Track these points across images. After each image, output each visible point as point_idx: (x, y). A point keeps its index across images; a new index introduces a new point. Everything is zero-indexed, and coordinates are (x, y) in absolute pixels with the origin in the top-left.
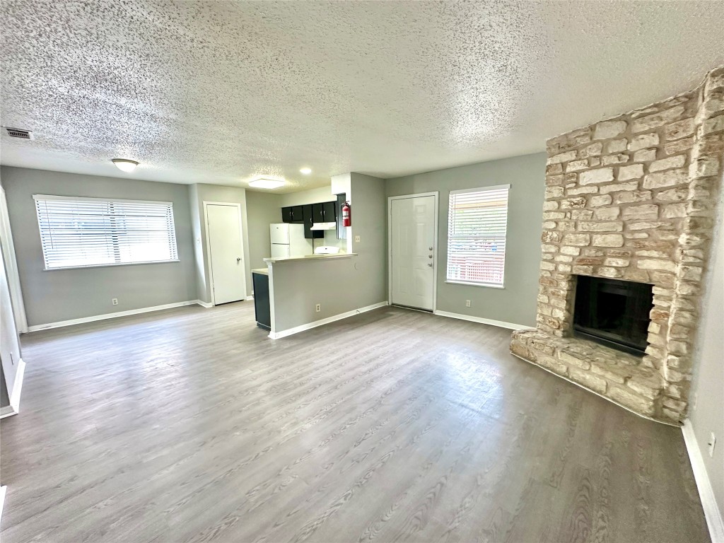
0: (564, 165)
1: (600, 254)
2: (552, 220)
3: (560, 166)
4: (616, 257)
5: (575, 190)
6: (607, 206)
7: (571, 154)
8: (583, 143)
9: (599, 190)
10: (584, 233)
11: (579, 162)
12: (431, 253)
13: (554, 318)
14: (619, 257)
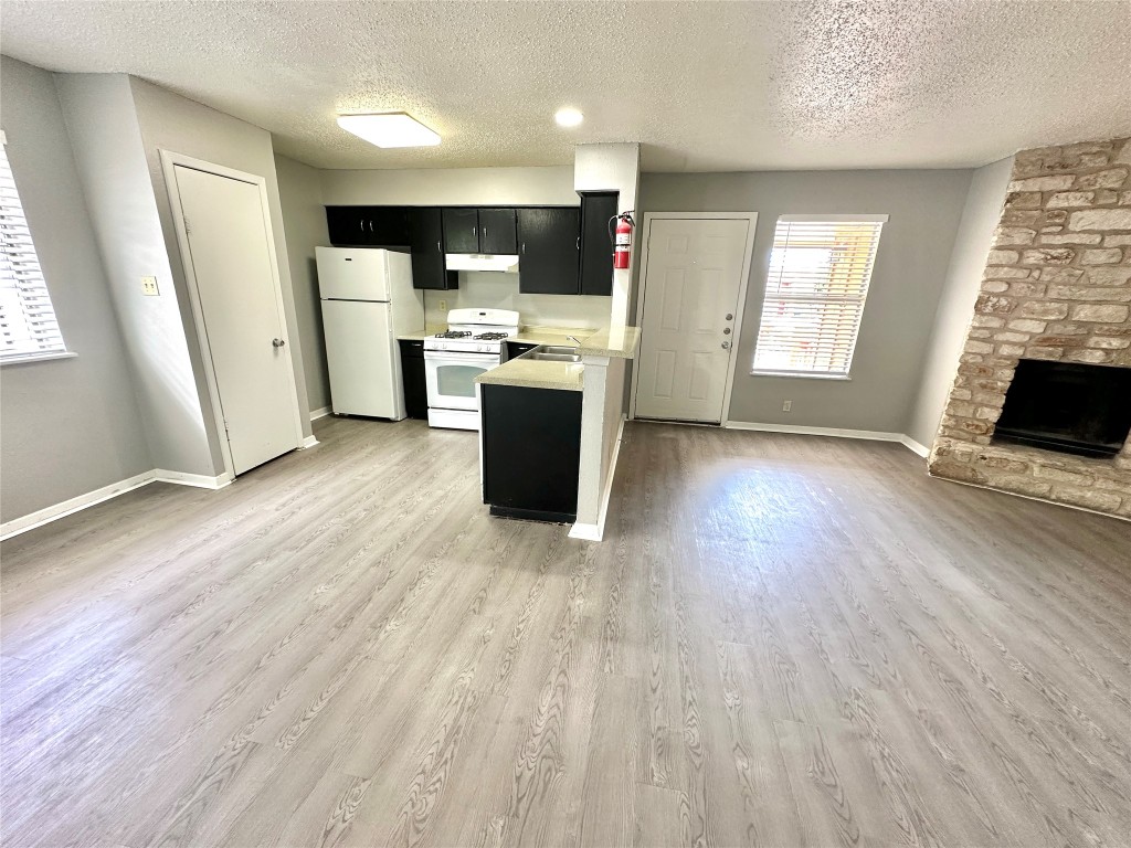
0: (1045, 196)
1: (1082, 331)
2: (1001, 280)
3: (1038, 196)
4: (1110, 336)
5: (1059, 237)
6: (1112, 265)
7: (1065, 181)
8: (1092, 165)
9: (1103, 239)
10: (1057, 300)
11: (1079, 195)
12: (729, 324)
13: (978, 420)
14: (1113, 336)
